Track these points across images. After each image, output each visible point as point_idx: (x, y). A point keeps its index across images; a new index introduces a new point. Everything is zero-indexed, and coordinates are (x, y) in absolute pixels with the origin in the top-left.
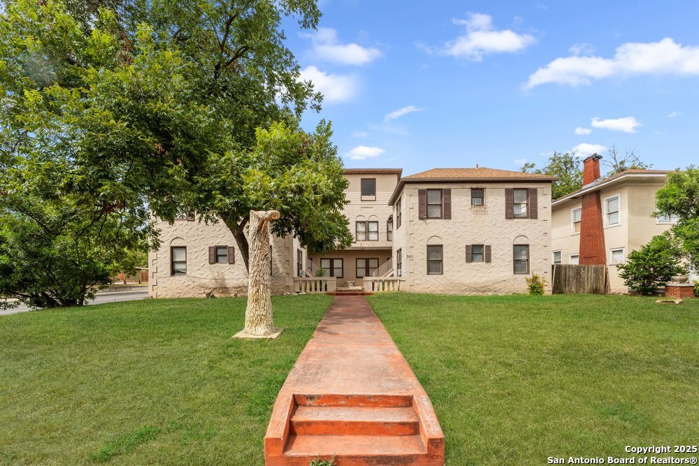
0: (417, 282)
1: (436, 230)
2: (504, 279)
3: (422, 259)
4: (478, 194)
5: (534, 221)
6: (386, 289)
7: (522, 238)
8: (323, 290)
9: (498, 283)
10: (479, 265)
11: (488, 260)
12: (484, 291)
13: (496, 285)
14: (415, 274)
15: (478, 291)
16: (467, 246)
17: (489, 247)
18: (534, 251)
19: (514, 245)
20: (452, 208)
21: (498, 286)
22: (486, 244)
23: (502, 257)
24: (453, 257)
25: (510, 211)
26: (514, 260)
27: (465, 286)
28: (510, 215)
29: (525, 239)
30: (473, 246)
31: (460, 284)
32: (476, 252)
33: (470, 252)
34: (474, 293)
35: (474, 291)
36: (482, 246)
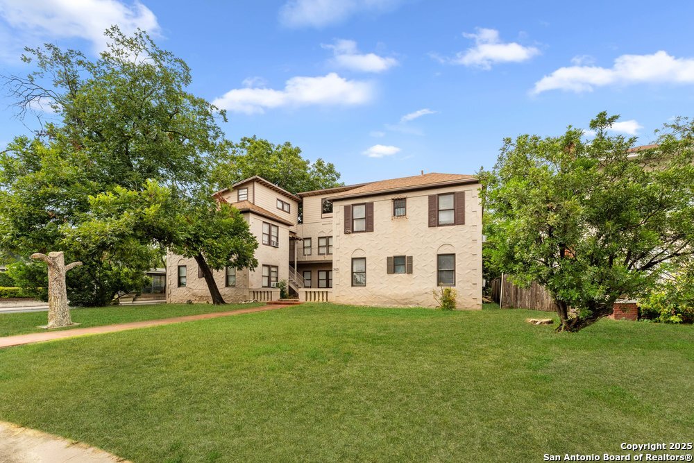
0: (343, 293)
1: (360, 243)
2: (426, 291)
3: (346, 272)
4: (399, 204)
5: (460, 227)
6: (317, 300)
7: (447, 246)
8: (269, 299)
9: (419, 295)
10: (401, 277)
11: (410, 271)
12: (406, 304)
13: (417, 298)
14: (341, 286)
15: (399, 303)
16: (388, 258)
17: (411, 258)
18: (461, 261)
19: (438, 255)
20: (375, 221)
21: (420, 299)
22: (408, 255)
23: (425, 268)
24: (376, 269)
25: (433, 219)
26: (438, 271)
27: (387, 298)
28: (434, 222)
29: (450, 247)
30: (395, 257)
31: (381, 296)
32: (399, 264)
33: (392, 264)
34: (395, 306)
35: (394, 304)
36: (404, 257)
